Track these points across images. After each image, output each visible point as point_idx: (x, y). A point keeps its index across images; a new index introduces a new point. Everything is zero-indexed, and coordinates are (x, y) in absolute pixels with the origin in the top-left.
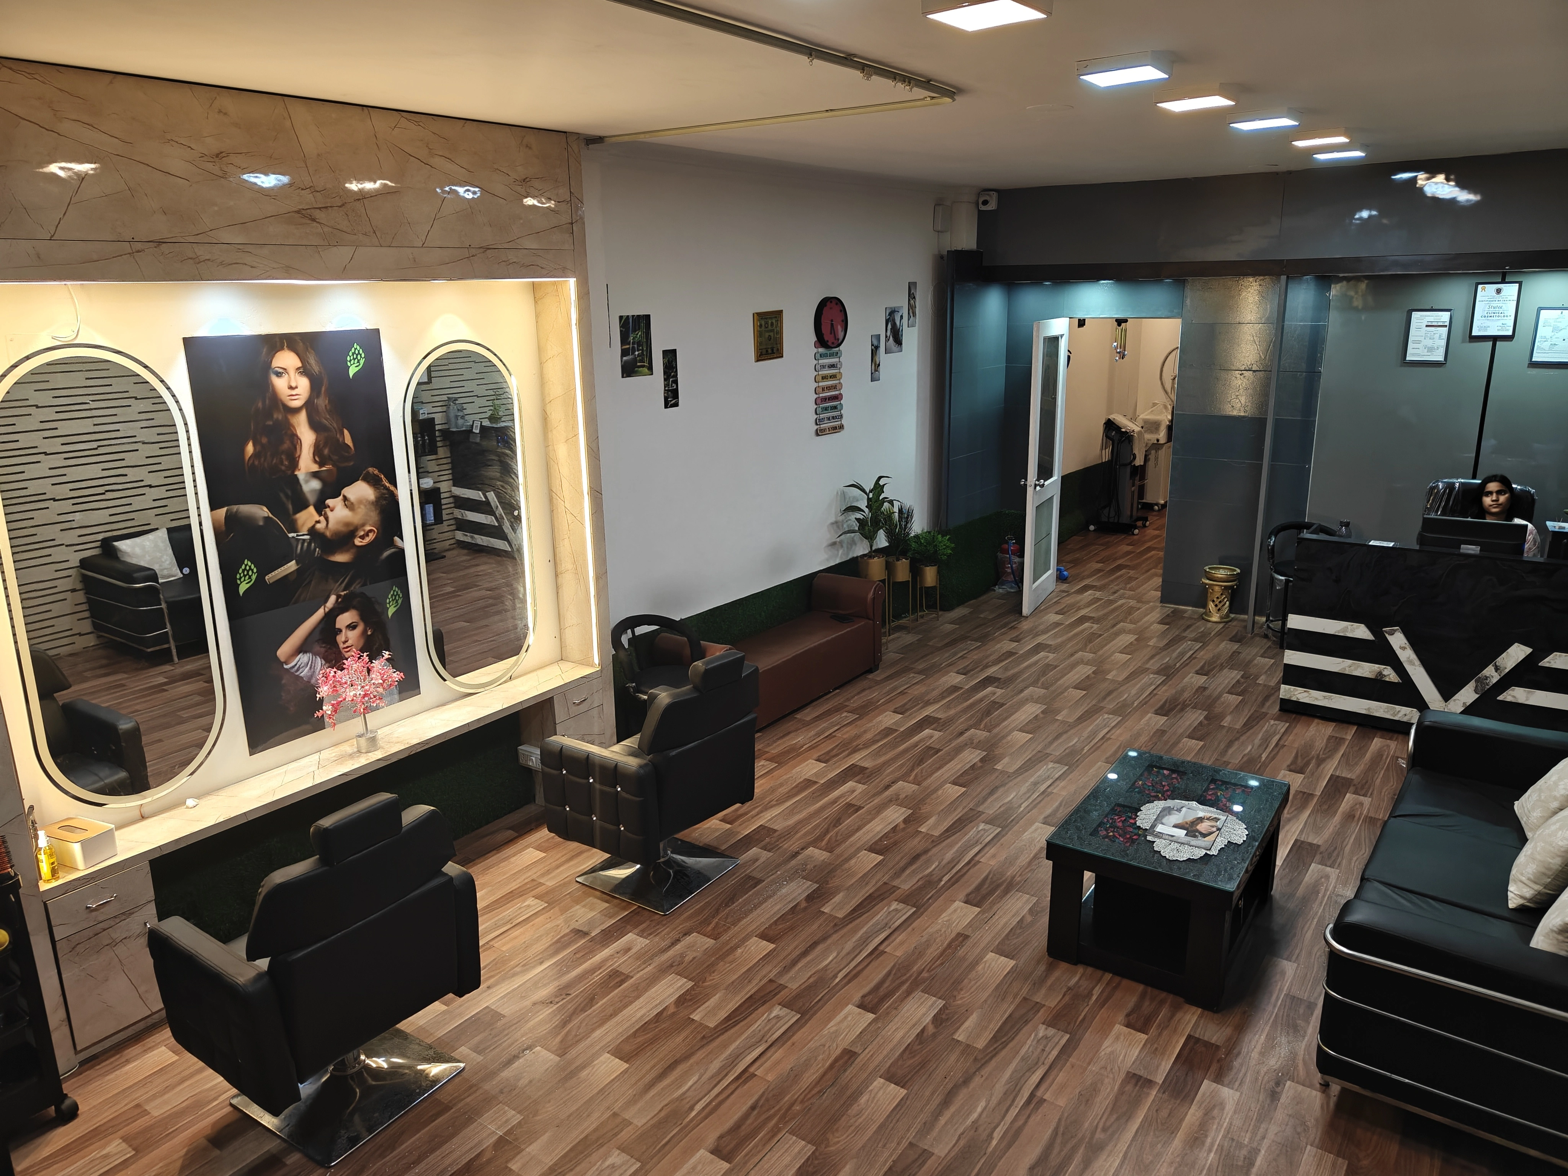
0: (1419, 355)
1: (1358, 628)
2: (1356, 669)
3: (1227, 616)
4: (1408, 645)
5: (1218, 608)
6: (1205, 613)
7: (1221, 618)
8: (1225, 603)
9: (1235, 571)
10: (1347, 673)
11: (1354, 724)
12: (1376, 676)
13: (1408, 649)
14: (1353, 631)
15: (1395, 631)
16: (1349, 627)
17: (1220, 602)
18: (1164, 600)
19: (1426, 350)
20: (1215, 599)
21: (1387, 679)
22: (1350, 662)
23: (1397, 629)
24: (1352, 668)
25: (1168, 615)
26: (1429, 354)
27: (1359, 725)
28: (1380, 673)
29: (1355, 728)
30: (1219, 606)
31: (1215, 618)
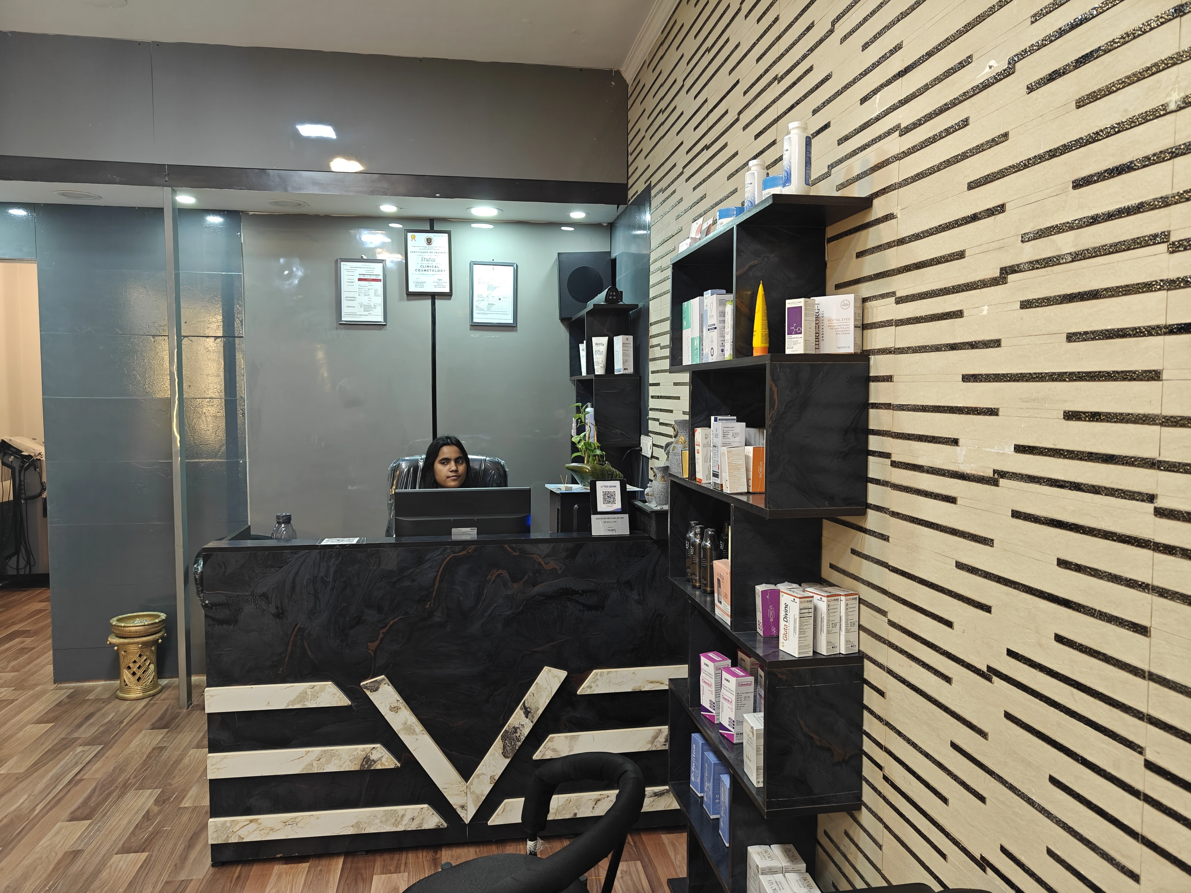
0: (354, 314)
1: (322, 689)
2: (328, 762)
3: (155, 684)
4: (401, 703)
5: (137, 677)
6: (121, 689)
7: (145, 690)
8: (148, 668)
9: (159, 616)
10: (315, 770)
11: (338, 855)
12: (362, 765)
13: (403, 708)
14: (315, 696)
15: (379, 682)
16: (309, 692)
17: (139, 667)
18: (59, 677)
19: (362, 309)
20: (131, 665)
21: (379, 767)
22: (317, 750)
23: (384, 679)
24: (323, 760)
25: (59, 704)
26: (366, 313)
27: (347, 854)
28: (367, 759)
29: (341, 860)
30: (139, 674)
31: (136, 692)
